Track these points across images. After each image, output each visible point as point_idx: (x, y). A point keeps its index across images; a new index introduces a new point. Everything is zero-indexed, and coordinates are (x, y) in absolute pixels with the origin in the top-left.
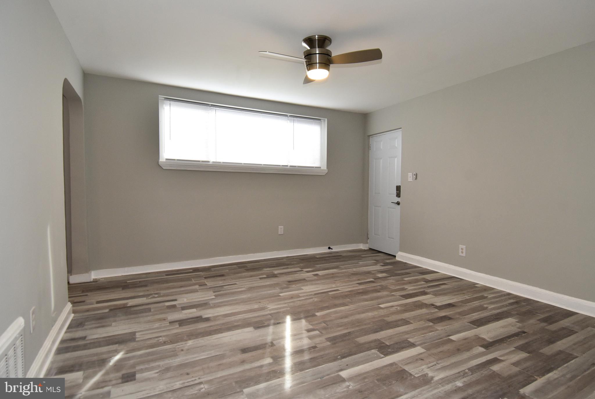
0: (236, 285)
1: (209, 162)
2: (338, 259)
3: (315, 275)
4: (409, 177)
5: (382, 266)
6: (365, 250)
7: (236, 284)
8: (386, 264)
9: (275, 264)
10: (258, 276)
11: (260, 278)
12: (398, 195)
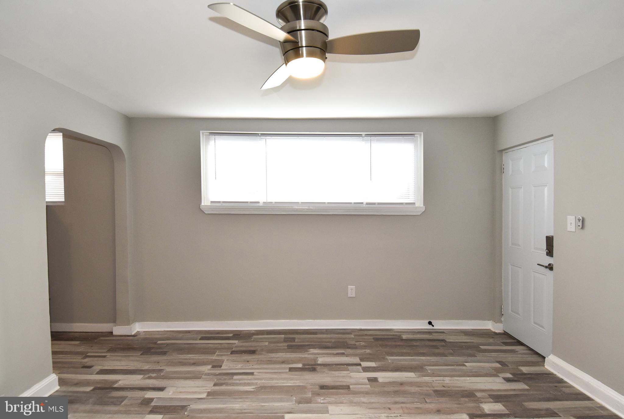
0: (250, 377)
1: (258, 202)
2: (436, 347)
3: (371, 380)
4: (569, 225)
5: (508, 380)
6: (496, 334)
7: (252, 374)
8: (518, 377)
9: (333, 341)
10: (289, 364)
11: (291, 369)
12: (550, 252)
